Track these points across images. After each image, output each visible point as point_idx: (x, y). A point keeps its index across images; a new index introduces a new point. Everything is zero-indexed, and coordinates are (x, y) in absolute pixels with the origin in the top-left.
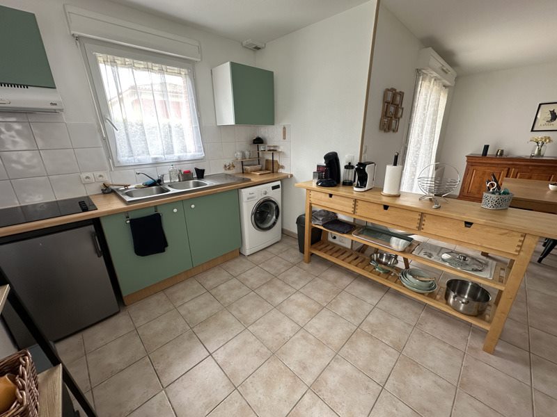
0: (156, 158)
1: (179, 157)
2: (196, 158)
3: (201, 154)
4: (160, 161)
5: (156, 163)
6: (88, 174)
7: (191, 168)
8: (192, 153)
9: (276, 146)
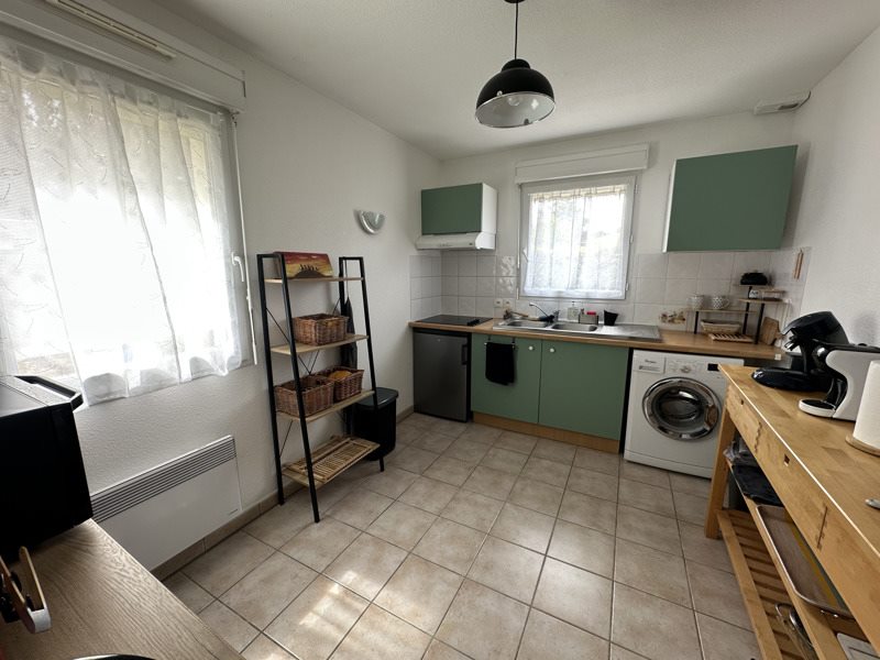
0: (560, 292)
1: (587, 293)
2: (611, 297)
3: (618, 293)
4: (563, 295)
5: (559, 298)
6: (500, 300)
7: (600, 309)
8: (607, 291)
9: (784, 292)
